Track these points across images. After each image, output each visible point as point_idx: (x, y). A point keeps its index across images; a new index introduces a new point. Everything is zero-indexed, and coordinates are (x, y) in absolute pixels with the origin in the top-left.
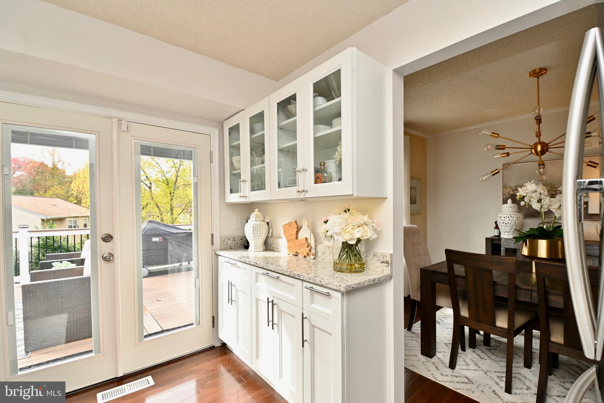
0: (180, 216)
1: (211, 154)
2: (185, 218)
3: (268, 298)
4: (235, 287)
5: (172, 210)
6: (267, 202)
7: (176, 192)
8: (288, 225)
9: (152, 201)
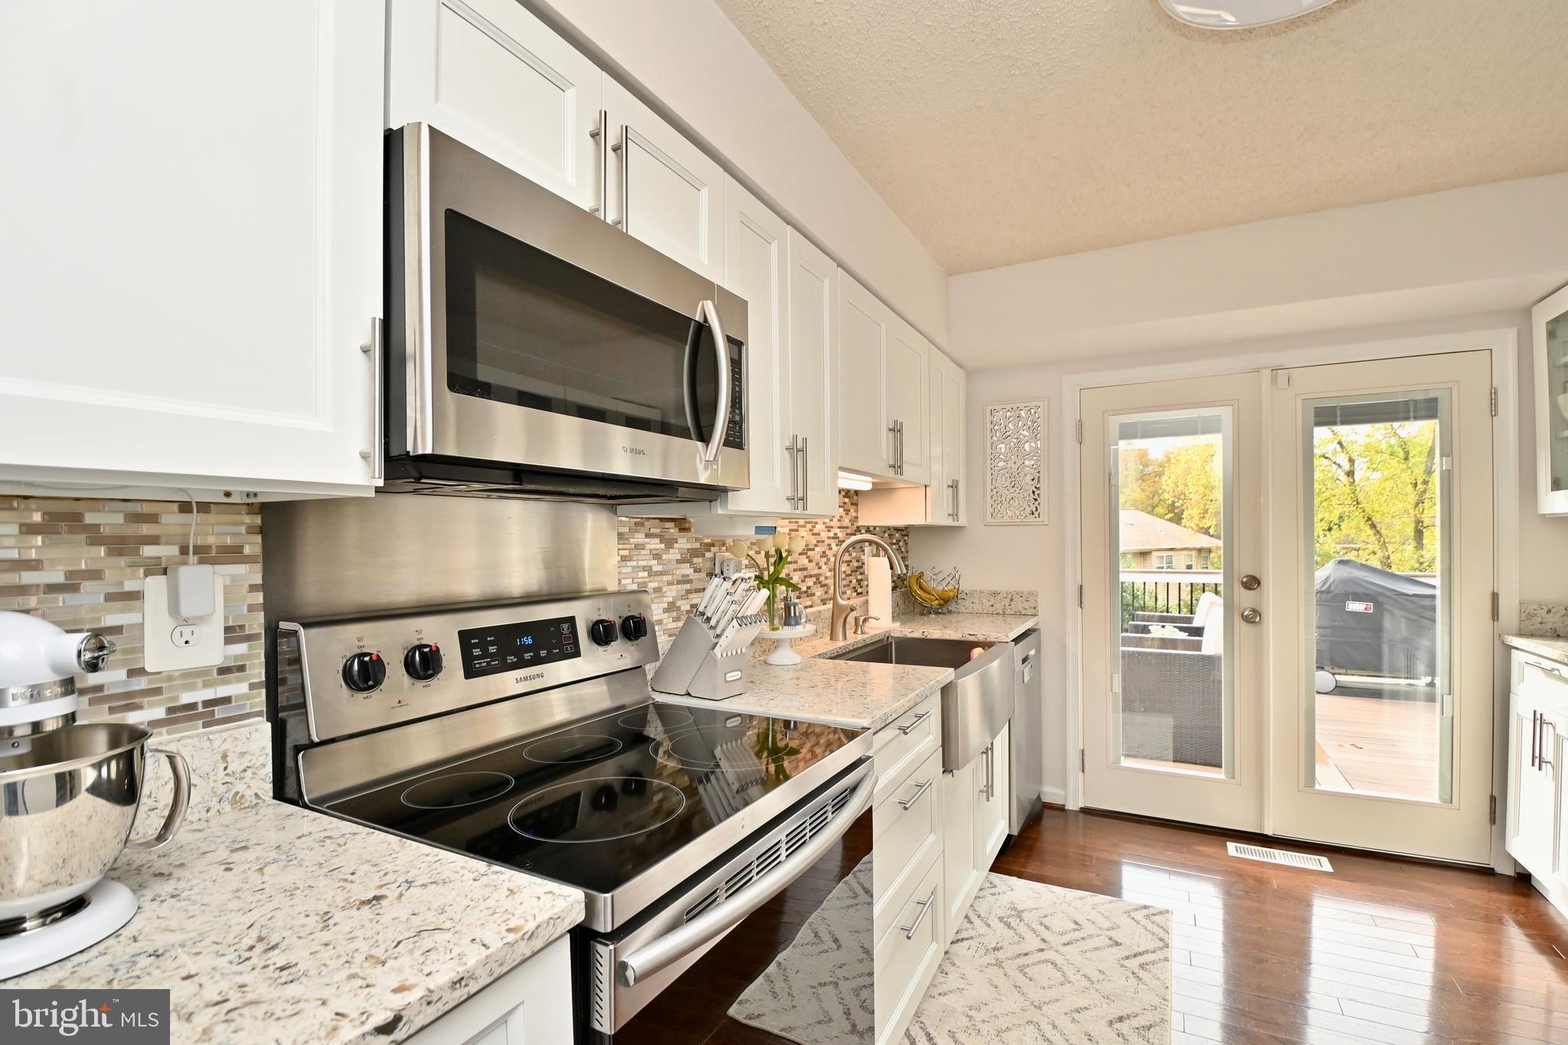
1: (1494, 392)
4: (1553, 726)
9: (1354, 508)
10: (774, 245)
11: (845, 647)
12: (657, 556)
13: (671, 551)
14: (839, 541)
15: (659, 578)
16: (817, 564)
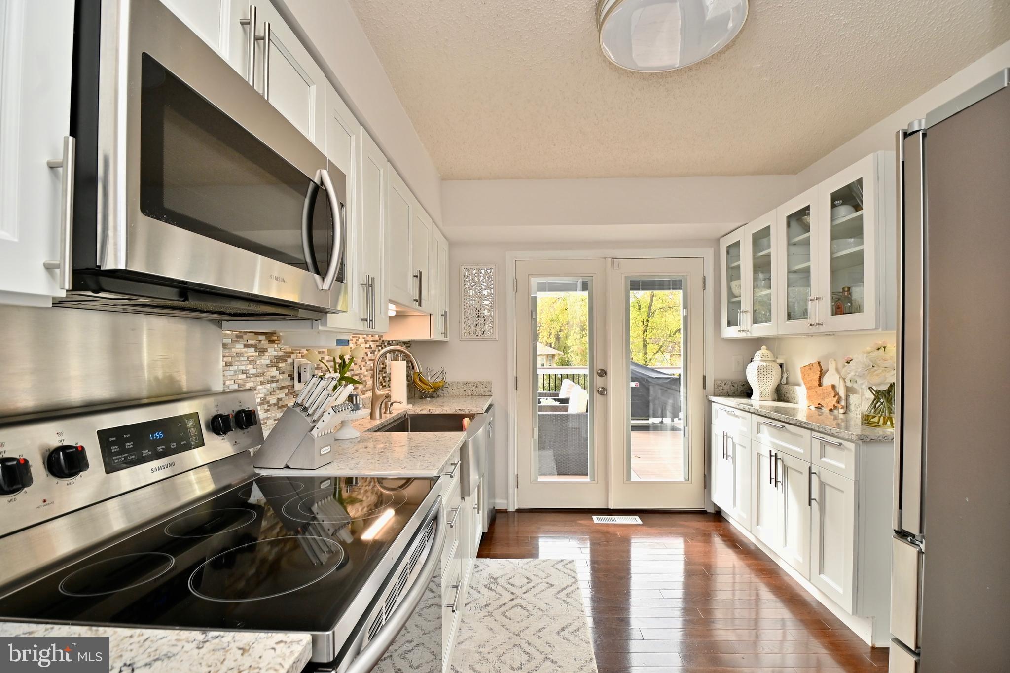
0: (656, 356)
1: (704, 279)
2: (663, 361)
3: (770, 451)
4: (732, 439)
5: (645, 346)
6: (780, 337)
7: (650, 320)
8: (808, 367)
10: (353, 137)
11: (382, 423)
12: (252, 362)
13: (263, 358)
14: (372, 350)
15: (255, 378)
16: (359, 366)
